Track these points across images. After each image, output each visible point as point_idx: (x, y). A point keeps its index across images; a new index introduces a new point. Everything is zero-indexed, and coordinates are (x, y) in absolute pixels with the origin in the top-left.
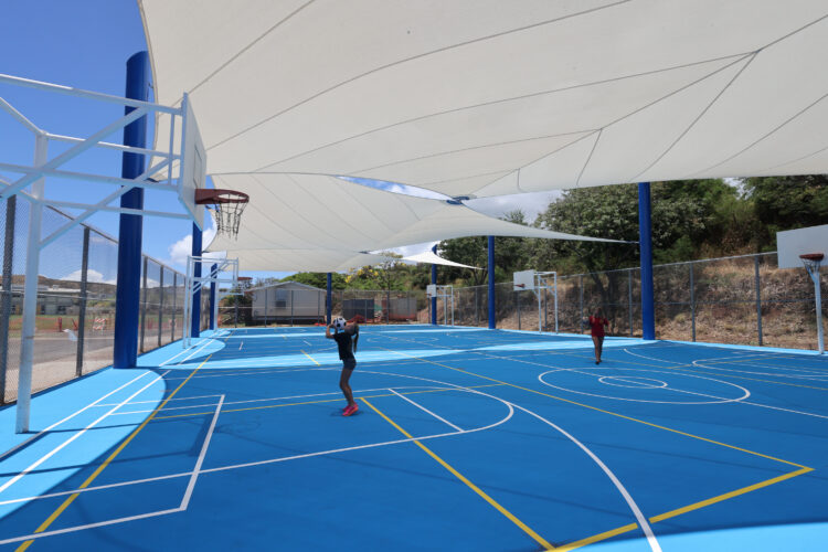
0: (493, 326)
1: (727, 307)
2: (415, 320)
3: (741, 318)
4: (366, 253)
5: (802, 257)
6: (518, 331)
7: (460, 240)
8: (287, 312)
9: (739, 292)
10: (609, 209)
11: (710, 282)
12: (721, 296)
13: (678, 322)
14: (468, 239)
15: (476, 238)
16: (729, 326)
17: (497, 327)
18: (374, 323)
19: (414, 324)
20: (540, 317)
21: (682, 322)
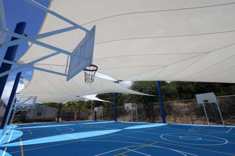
0: (116, 121)
1: (178, 114)
2: (88, 119)
3: (182, 116)
4: (78, 96)
5: (203, 101)
6: (124, 122)
7: (105, 94)
8: (42, 117)
9: (180, 110)
10: (149, 87)
11: (172, 107)
12: (175, 111)
13: (167, 118)
14: (107, 94)
15: (109, 94)
16: (180, 119)
17: (117, 121)
18: (74, 121)
19: (87, 121)
20: (128, 117)
21: (168, 118)
